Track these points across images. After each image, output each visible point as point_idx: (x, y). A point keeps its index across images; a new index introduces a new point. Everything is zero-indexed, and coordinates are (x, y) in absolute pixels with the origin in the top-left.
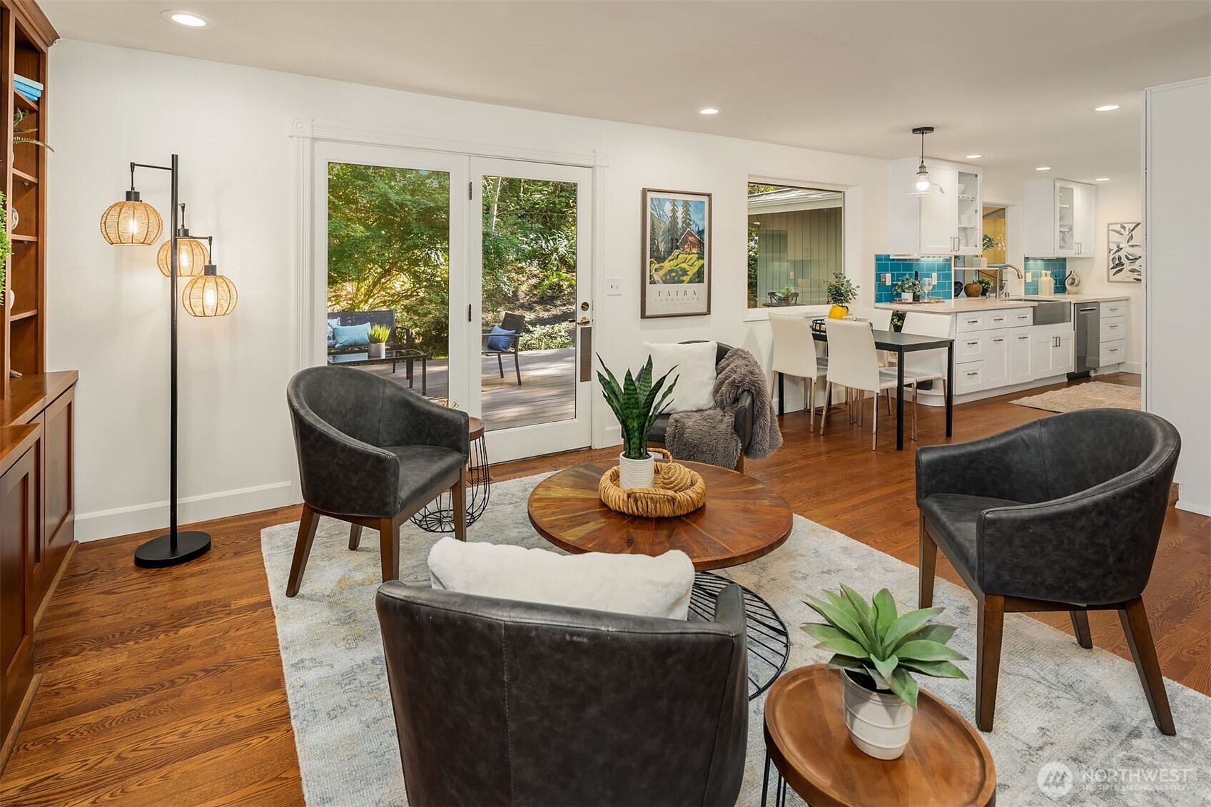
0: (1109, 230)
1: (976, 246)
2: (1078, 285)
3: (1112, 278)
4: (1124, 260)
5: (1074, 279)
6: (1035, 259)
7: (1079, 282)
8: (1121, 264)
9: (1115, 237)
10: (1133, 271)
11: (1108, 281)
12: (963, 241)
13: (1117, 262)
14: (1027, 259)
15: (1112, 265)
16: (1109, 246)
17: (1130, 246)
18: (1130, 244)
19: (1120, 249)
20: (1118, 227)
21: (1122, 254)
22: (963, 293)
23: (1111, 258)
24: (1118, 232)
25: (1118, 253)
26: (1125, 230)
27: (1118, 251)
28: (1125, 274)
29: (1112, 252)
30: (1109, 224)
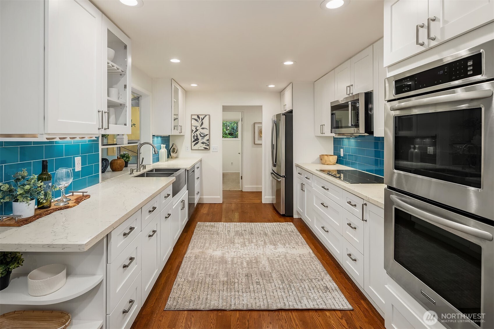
0: (192, 119)
1: (125, 125)
2: (176, 152)
3: (193, 148)
4: (199, 137)
5: (174, 149)
6: (157, 137)
7: (177, 150)
8: (197, 139)
9: (194, 123)
10: (203, 143)
11: (192, 149)
12: (112, 118)
13: (196, 138)
14: (154, 136)
15: (193, 140)
16: (191, 129)
17: (202, 128)
18: (202, 127)
19: (197, 130)
20: (196, 117)
21: (198, 133)
22: (109, 168)
23: (193, 135)
24: (196, 120)
25: (196, 133)
26: (199, 119)
27: (196, 131)
28: (200, 146)
29: (193, 132)
30: (192, 115)
